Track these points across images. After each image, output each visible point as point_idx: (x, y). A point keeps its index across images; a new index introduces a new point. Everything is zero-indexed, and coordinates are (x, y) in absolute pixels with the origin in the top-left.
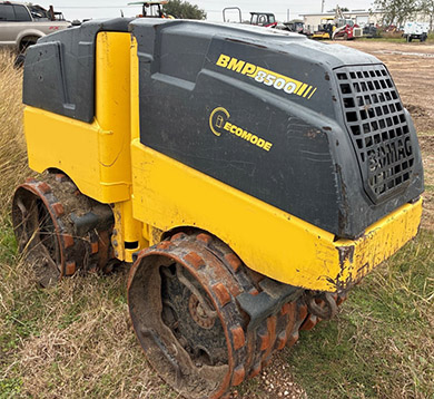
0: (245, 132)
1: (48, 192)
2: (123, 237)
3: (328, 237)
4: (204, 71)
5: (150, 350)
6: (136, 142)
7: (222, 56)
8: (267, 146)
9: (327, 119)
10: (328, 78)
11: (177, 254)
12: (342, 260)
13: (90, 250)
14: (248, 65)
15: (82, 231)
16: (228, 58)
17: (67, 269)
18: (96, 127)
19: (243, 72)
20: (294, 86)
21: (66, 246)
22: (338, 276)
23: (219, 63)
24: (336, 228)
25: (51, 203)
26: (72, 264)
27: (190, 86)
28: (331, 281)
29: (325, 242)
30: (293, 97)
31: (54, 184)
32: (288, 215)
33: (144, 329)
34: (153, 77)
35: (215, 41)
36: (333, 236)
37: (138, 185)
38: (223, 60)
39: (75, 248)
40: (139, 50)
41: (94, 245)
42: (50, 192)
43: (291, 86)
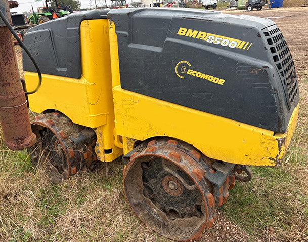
0: (204, 75)
1: (53, 125)
2: (103, 147)
3: (270, 134)
4: (168, 39)
5: (140, 214)
6: (117, 87)
7: (181, 29)
8: (221, 82)
9: (262, 61)
10: (259, 36)
11: (162, 154)
12: (280, 146)
13: (83, 157)
14: (201, 33)
15: (79, 146)
16: (185, 30)
17: (72, 171)
18: (84, 81)
19: (198, 37)
20: (236, 43)
21: (70, 157)
22: (277, 156)
23: (179, 33)
24: (276, 127)
25: (57, 131)
26: (74, 168)
27: (158, 50)
28: (272, 159)
29: (267, 136)
30: (236, 50)
31: (55, 120)
32: (238, 123)
33: (135, 202)
34: (129, 46)
35: (175, 20)
36: (273, 133)
37: (119, 114)
38: (182, 31)
39: (75, 157)
40: (116, 30)
41: (85, 154)
42: (54, 125)
43: (234, 43)
